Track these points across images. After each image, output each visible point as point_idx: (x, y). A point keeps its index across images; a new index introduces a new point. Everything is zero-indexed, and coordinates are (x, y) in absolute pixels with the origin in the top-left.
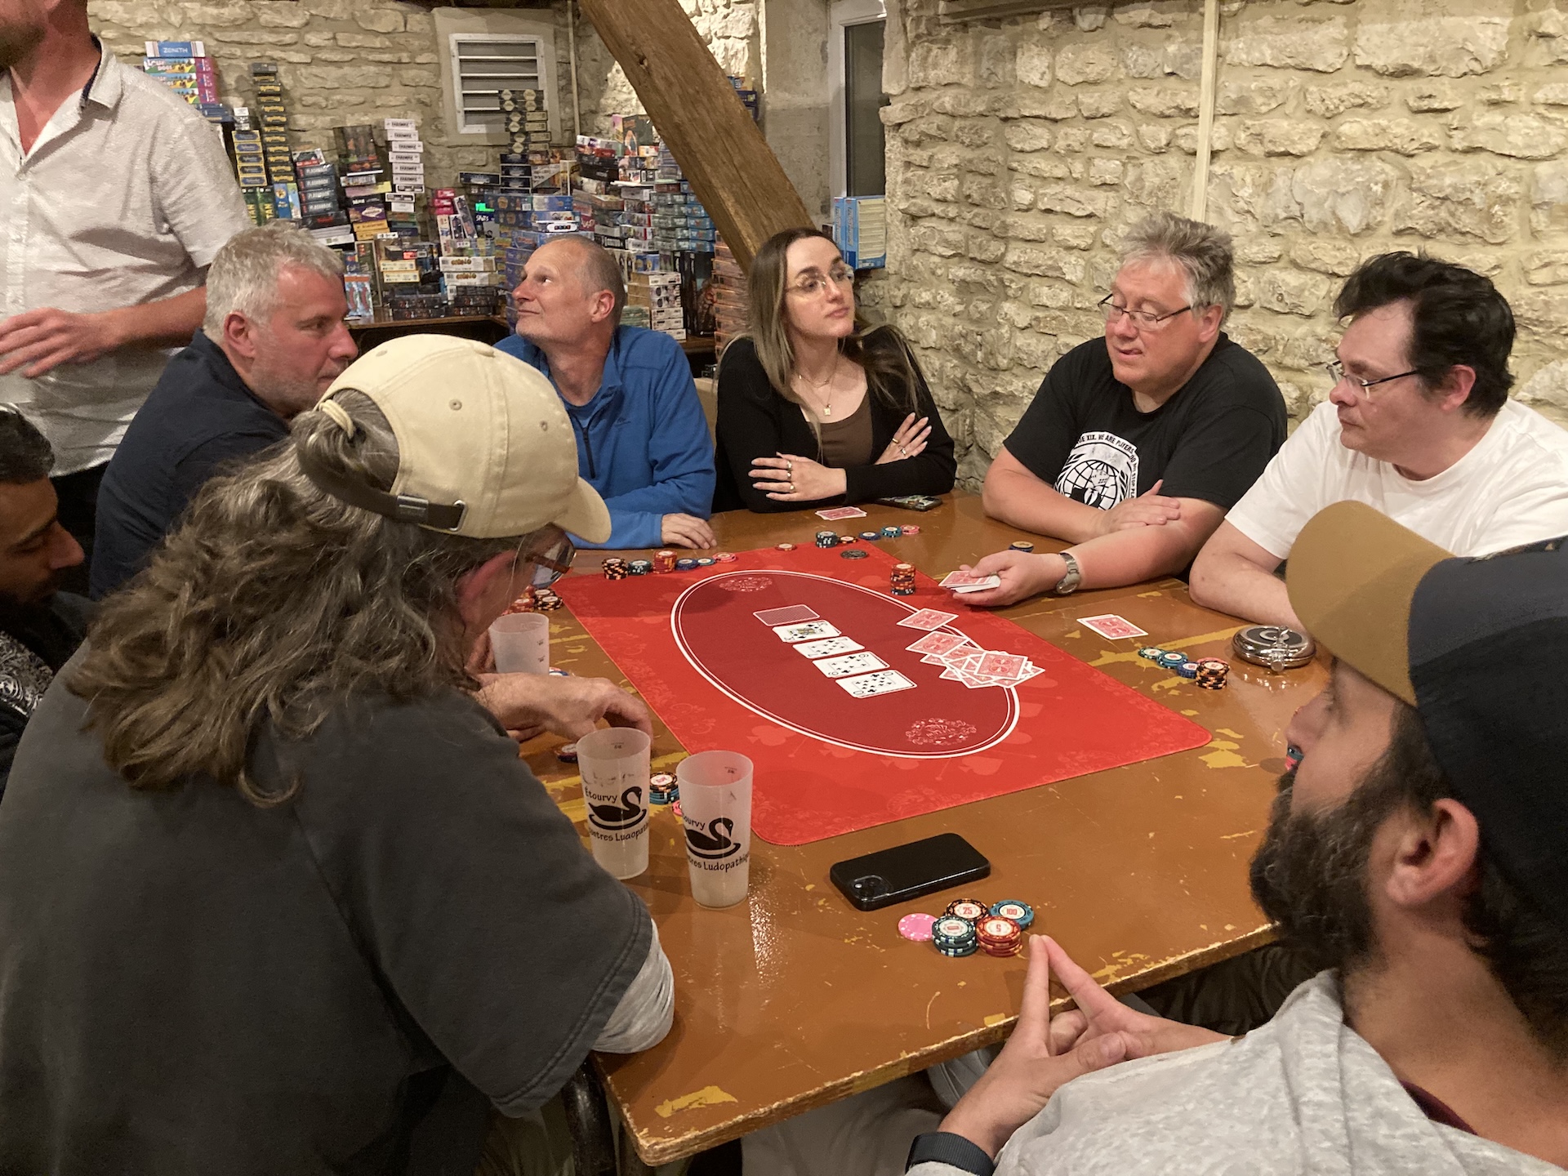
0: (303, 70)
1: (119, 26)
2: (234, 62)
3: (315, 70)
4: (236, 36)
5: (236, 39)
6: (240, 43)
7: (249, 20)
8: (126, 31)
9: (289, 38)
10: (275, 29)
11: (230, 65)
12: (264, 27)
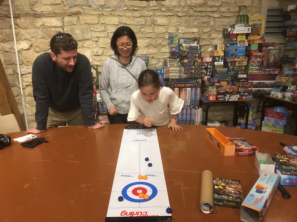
0: (218, 20)
1: (167, 7)
2: (198, 17)
3: (221, 19)
4: (200, 9)
5: (200, 10)
6: (200, 12)
7: (204, 4)
8: (168, 8)
9: (215, 9)
10: (211, 7)
11: (196, 18)
12: (208, 6)
